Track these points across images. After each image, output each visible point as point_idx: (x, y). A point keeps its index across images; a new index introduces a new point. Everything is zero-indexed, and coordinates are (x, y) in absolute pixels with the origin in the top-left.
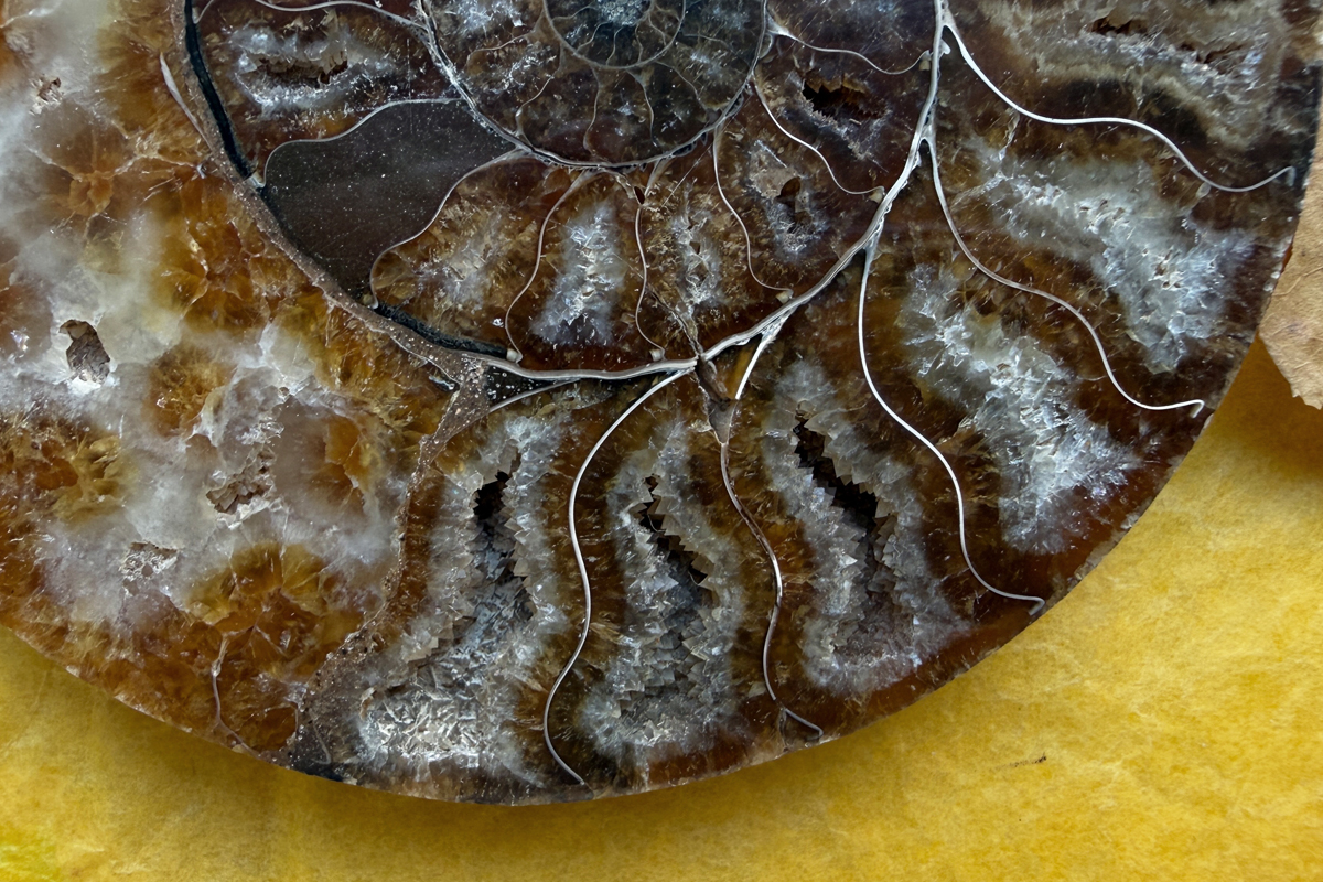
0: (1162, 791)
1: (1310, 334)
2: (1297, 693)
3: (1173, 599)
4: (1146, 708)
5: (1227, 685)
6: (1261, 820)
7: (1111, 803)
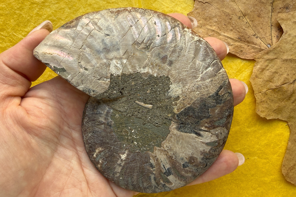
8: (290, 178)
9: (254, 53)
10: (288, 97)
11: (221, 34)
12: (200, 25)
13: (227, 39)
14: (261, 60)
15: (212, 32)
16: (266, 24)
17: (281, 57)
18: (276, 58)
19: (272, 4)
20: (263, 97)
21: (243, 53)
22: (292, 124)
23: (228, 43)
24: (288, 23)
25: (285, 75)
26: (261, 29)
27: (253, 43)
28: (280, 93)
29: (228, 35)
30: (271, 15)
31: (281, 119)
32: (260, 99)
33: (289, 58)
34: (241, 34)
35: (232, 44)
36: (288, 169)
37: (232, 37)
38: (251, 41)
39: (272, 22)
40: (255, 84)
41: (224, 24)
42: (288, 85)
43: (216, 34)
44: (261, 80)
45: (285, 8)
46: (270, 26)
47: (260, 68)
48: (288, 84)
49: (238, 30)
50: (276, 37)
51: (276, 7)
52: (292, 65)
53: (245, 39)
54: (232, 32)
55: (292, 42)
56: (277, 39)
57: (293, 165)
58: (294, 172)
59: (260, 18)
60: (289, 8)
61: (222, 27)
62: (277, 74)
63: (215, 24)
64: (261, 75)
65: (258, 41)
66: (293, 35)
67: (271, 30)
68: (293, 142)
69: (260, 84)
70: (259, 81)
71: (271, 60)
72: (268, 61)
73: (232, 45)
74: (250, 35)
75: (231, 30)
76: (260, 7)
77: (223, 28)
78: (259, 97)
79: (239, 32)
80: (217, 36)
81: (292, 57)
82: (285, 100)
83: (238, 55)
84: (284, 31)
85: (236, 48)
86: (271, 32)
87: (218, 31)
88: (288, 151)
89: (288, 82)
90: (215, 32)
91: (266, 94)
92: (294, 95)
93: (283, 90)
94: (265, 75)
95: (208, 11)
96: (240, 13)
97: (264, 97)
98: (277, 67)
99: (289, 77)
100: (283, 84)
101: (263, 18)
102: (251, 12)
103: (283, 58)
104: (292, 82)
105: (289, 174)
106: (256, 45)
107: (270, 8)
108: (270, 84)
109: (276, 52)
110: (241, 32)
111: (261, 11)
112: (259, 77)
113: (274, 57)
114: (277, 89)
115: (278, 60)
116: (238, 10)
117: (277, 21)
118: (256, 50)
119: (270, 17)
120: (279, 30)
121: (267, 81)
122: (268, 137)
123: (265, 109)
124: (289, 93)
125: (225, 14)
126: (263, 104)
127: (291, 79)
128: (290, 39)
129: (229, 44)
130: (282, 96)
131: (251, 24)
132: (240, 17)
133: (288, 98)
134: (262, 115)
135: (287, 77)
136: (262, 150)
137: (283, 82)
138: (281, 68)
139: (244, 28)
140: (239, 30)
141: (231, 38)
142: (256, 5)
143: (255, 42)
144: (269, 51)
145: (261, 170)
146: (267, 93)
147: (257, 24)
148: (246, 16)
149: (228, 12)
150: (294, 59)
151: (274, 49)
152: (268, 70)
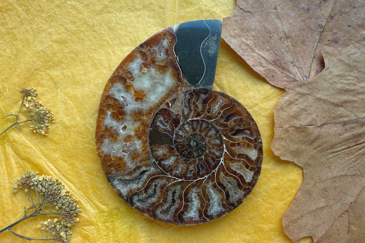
0: (266, 202)
1: (276, 147)
2: (281, 190)
3: (266, 178)
4: (263, 192)
5: (273, 189)
6: (277, 205)
7: (259, 203)
8: (289, 232)
9: (287, 82)
10: (311, 141)
11: (255, 51)
12: (235, 35)
13: (260, 59)
14: (291, 91)
15: (245, 47)
16: (308, 54)
17: (315, 94)
18: (309, 94)
19: (321, 34)
20: (282, 133)
21: (274, 79)
22: (308, 172)
23: (260, 63)
24: (333, 58)
25: (314, 116)
26: (302, 57)
27: (289, 70)
28: (304, 134)
29: (263, 55)
30: (317, 46)
31: (296, 163)
32: (279, 134)
33: (323, 98)
34: (277, 58)
35: (264, 65)
36: (289, 221)
37: (267, 58)
38: (287, 68)
39: (315, 54)
40: (278, 116)
41: (261, 41)
42: (315, 128)
43: (249, 50)
44: (286, 114)
45: (334, 41)
46: (313, 57)
47: (288, 100)
48: (314, 126)
49: (275, 51)
50: (315, 71)
51: (324, 38)
52: (325, 106)
53: (281, 64)
54: (268, 52)
55: (331, 81)
56: (316, 73)
57: (296, 218)
58: (295, 226)
59: (304, 46)
60: (338, 42)
61: (259, 43)
62: (305, 112)
63: (251, 38)
64: (287, 109)
65: (295, 70)
66: (334, 74)
67: (312, 62)
68: (303, 193)
69: (284, 118)
70: (284, 114)
71: (303, 95)
72: (299, 95)
73: (264, 67)
74: (287, 61)
75: (268, 50)
76: (306, 33)
77: (259, 45)
78: (279, 132)
79: (276, 55)
80: (251, 52)
81: (326, 98)
82: (306, 143)
83: (268, 80)
84: (325, 66)
85: (268, 71)
86: (312, 64)
87: (253, 47)
88: (295, 201)
89: (315, 124)
90: (249, 47)
91: (287, 131)
92: (317, 140)
93: (308, 131)
94: (292, 109)
95: (247, 22)
96: (282, 33)
97: (285, 134)
98: (308, 104)
99: (318, 119)
100: (309, 125)
101: (306, 46)
102: (295, 35)
103: (317, 96)
104: (319, 125)
105: (289, 227)
106: (291, 73)
107: (318, 37)
108: (295, 121)
109: (310, 87)
110: (278, 55)
111: (307, 39)
112: (285, 110)
113: (307, 92)
114: (301, 128)
115: (311, 97)
116: (281, 30)
117: (321, 54)
118: (289, 80)
119: (315, 47)
120: (321, 65)
121: (292, 117)
122: (279, 180)
123: (281, 147)
124: (313, 137)
125: (265, 30)
126: (280, 141)
127: (320, 122)
128: (330, 76)
129: (261, 65)
130: (304, 138)
131: (292, 49)
132: (281, 38)
133: (310, 143)
134: (277, 153)
135: (315, 118)
136: (269, 193)
137: (310, 123)
138: (311, 106)
139: (283, 51)
140: (277, 52)
141: (265, 59)
142: (303, 29)
143: (291, 70)
144: (303, 84)
145: (262, 215)
146: (289, 130)
147: (298, 50)
148: (288, 38)
149: (270, 29)
150: (328, 100)
151: (309, 82)
152: (296, 104)
